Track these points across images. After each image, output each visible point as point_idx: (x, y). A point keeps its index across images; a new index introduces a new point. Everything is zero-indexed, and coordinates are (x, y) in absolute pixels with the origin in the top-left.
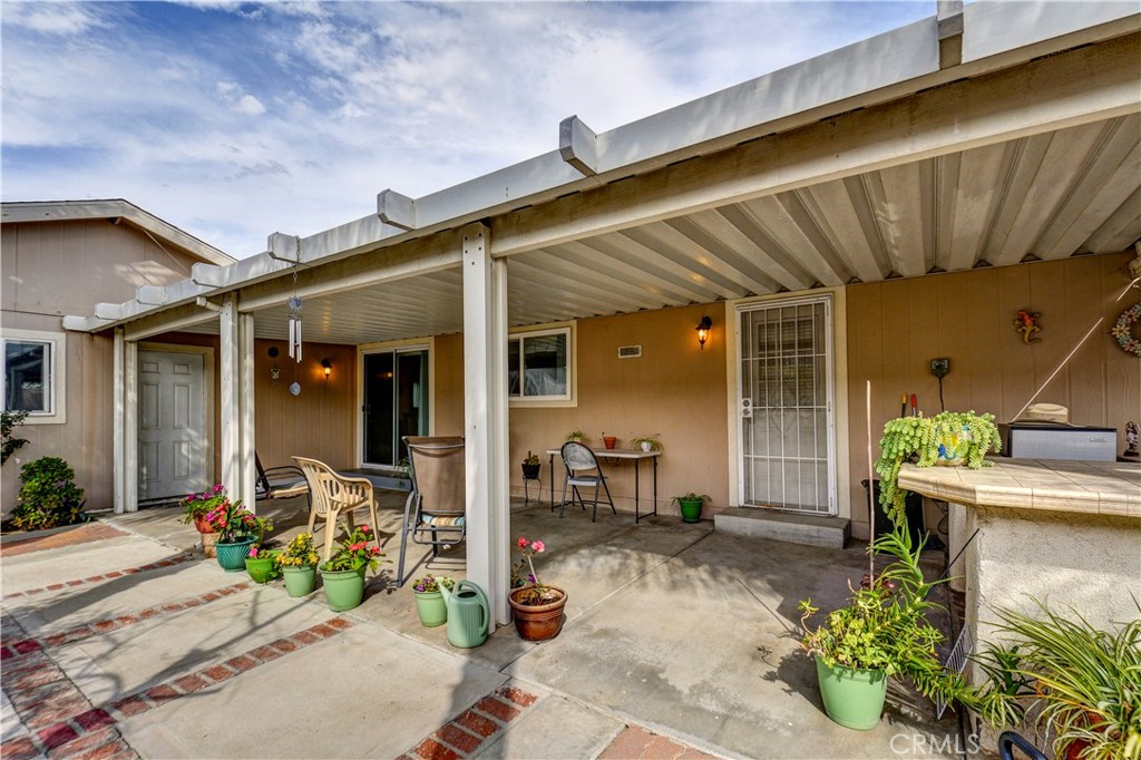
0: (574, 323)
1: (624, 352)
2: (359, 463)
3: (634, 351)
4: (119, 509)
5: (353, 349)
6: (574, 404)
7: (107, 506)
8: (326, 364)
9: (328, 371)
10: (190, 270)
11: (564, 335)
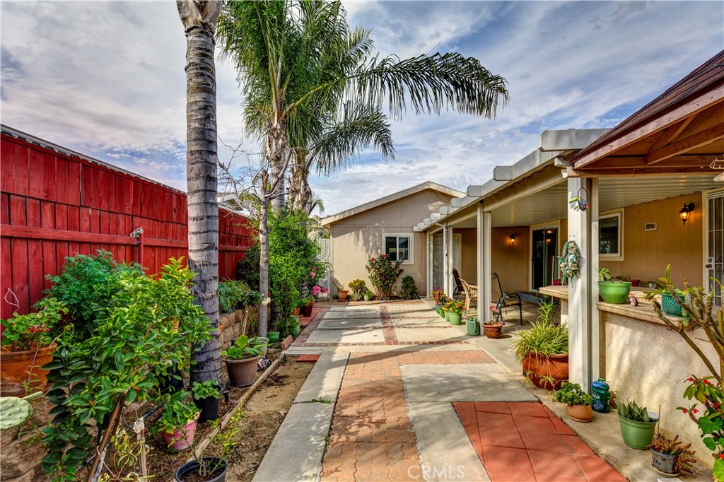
0: (623, 210)
1: (648, 227)
2: (531, 290)
3: (652, 226)
4: (428, 297)
5: (528, 228)
6: (622, 259)
7: (425, 295)
8: (512, 237)
9: (513, 240)
10: (450, 201)
11: (618, 217)
